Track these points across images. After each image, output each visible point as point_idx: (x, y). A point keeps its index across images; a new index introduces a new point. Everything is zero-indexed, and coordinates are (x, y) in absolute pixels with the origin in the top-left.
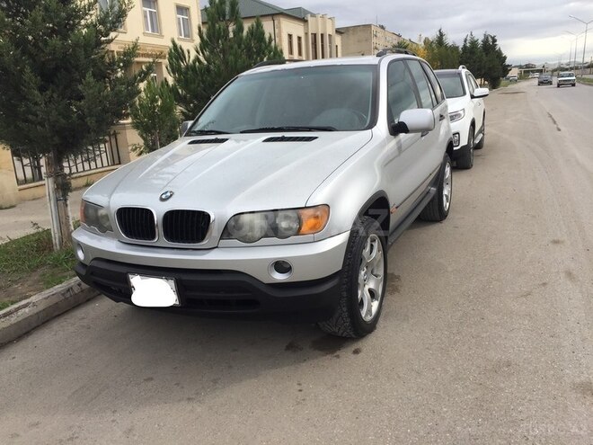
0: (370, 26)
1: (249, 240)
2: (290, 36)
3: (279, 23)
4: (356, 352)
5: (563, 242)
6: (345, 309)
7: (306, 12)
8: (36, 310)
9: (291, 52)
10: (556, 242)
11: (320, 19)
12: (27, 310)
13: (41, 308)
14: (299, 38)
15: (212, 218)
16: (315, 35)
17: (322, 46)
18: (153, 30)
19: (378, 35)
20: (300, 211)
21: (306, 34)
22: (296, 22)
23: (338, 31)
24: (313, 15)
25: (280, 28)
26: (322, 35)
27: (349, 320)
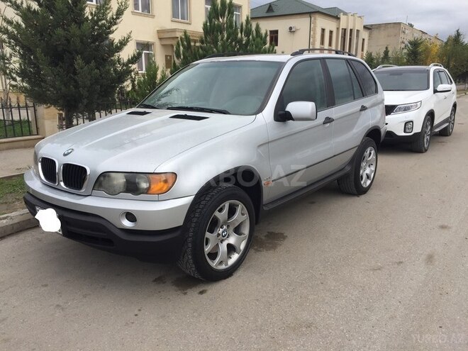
0: (400, 23)
1: (112, 193)
2: (323, 30)
3: (315, 19)
4: (201, 293)
5: (450, 228)
6: (190, 257)
7: (340, 11)
8: (11, 222)
9: (322, 43)
10: (443, 227)
11: (350, 17)
12: (4, 221)
13: (16, 221)
14: (331, 32)
15: (88, 173)
16: (345, 30)
17: (350, 39)
18: (183, 18)
19: (407, 32)
20: (150, 176)
21: (338, 29)
22: (331, 19)
23: (366, 27)
24: (345, 14)
25: (315, 23)
26: (351, 30)
27: (194, 266)
